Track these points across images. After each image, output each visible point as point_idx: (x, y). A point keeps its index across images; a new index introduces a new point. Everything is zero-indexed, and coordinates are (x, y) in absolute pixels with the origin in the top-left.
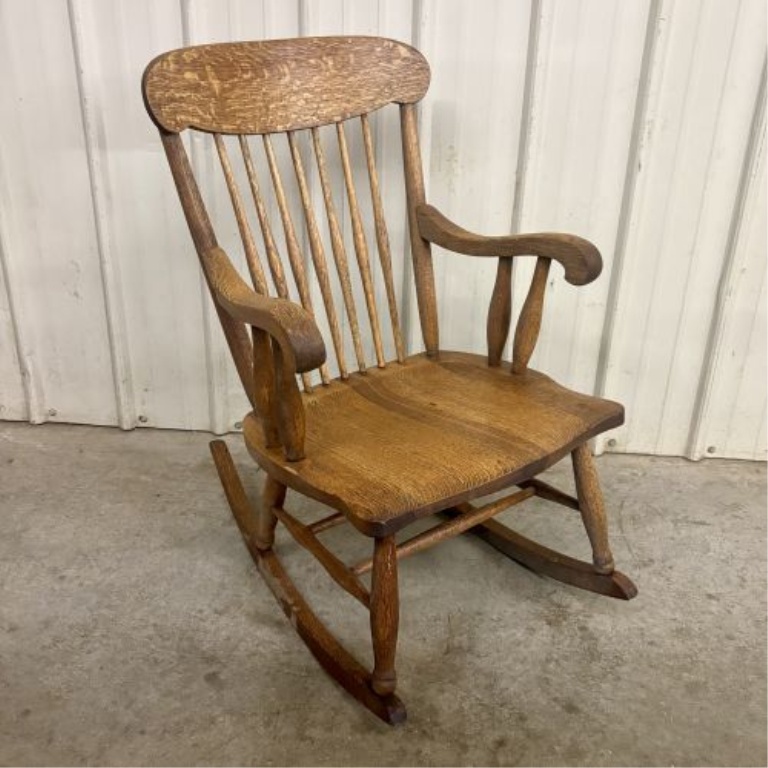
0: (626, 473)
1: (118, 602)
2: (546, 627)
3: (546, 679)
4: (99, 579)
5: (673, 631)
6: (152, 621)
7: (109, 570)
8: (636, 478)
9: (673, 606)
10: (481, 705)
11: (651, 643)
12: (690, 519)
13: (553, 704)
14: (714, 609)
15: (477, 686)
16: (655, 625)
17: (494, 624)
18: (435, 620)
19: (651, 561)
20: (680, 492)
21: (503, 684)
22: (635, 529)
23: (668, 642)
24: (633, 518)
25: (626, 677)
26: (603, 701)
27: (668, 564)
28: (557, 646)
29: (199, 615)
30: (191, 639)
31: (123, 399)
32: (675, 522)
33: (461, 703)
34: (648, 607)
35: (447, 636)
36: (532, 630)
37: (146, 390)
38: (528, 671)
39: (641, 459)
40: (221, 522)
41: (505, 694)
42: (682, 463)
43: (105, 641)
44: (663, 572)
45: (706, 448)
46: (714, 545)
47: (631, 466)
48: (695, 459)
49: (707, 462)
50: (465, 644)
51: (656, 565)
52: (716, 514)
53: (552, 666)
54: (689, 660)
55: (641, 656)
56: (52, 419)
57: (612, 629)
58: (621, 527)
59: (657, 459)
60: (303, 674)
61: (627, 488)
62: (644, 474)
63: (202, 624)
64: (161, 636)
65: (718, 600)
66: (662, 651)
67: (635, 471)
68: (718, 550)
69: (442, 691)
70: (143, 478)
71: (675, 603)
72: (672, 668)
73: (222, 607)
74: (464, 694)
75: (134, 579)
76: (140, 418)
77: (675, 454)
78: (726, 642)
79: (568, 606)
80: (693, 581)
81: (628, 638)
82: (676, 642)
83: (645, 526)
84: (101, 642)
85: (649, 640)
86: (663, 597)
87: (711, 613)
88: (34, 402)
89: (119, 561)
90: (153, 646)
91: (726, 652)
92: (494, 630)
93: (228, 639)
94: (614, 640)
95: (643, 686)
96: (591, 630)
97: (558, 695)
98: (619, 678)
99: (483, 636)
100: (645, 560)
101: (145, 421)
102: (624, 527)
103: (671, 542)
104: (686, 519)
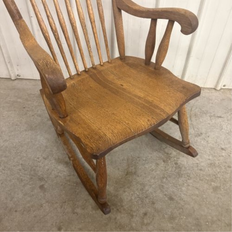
1: (9, 155)
2: (163, 163)
3: (163, 186)
4: (2, 145)
5: (208, 164)
7: (6, 141)
9: (209, 153)
10: (138, 197)
11: (201, 170)
12: (216, 115)
13: (165, 196)
14: (224, 154)
15: (137, 189)
16: (202, 162)
17: (144, 162)
18: (123, 161)
19: (201, 133)
20: (212, 103)
21: (147, 188)
22: (196, 120)
24: (195, 115)
25: (191, 184)
26: (183, 195)
27: (207, 135)
28: (166, 171)
29: (37, 160)
30: (34, 170)
31: (10, 69)
32: (210, 116)
33: (131, 197)
35: (127, 167)
36: (157, 164)
37: (18, 65)
38: (155, 182)
40: (46, 120)
41: (147, 193)
42: (214, 91)
43: (3, 172)
44: (206, 139)
45: (223, 85)
46: (224, 127)
48: (218, 89)
49: (222, 90)
50: (134, 170)
51: (203, 136)
52: (225, 113)
53: (164, 180)
54: (214, 176)
55: (197, 175)
57: (187, 164)
59: (204, 89)
60: (75, 185)
61: (193, 102)
63: (39, 163)
64: (24, 169)
65: (225, 150)
66: (204, 173)
68: (226, 129)
69: (125, 192)
70: (19, 100)
71: (210, 152)
73: (46, 156)
74: (132, 193)
75: (15, 144)
76: (18, 75)
77: (211, 87)
78: (228, 169)
79: (171, 154)
80: (216, 143)
81: (192, 167)
82: (209, 169)
83: (199, 119)
86: (205, 150)
87: (223, 156)
89: (10, 136)
90: (21, 174)
91: (228, 173)
92: (144, 164)
93: (48, 170)
94: (187, 168)
95: (197, 189)
96: (179, 164)
97: (166, 193)
98: (189, 185)
99: (140, 167)
100: (199, 133)
101: (20, 76)
102: (192, 119)
103: (209, 125)
104: (214, 115)
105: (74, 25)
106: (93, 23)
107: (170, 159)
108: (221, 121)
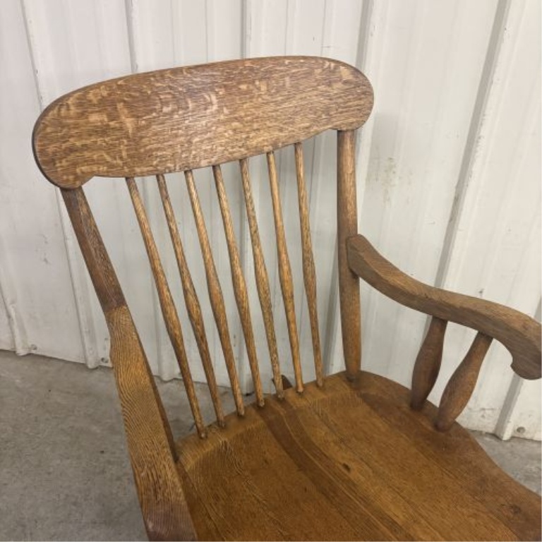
31: (87, 345)
56: (33, 352)
76: (103, 359)
88: (18, 340)
101: (106, 362)
105: (245, 305)
106: (288, 300)
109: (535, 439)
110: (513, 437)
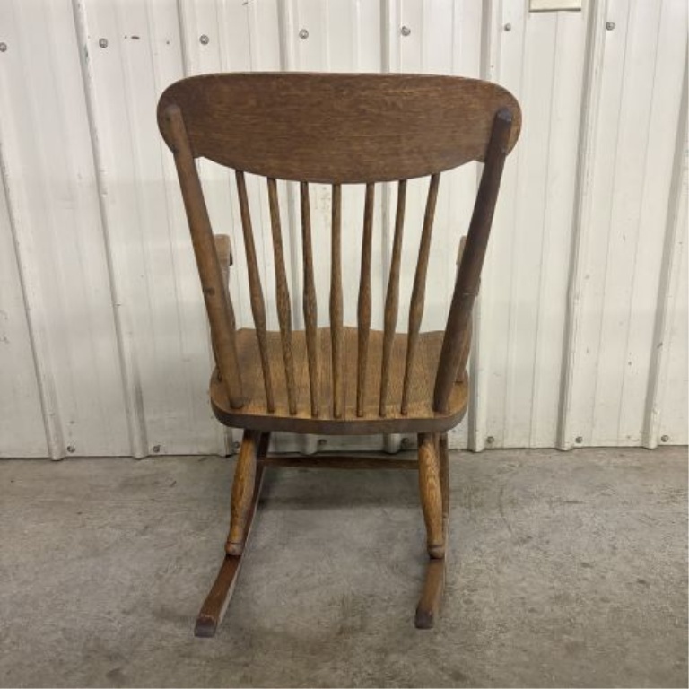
0: (505, 465)
1: (32, 611)
3: (434, 650)
4: (15, 592)
5: (551, 598)
6: (62, 624)
7: (26, 582)
8: (513, 468)
9: (551, 575)
10: (372, 679)
11: (532, 610)
12: (564, 499)
13: (441, 673)
14: (589, 575)
15: (368, 662)
16: (534, 594)
17: (385, 604)
18: (330, 605)
19: (530, 537)
20: (553, 477)
21: (393, 657)
22: (515, 511)
23: (547, 608)
24: (512, 502)
25: (509, 643)
26: (488, 667)
27: (545, 539)
29: (107, 616)
30: (97, 639)
31: (52, 431)
32: (550, 503)
34: (527, 579)
35: (341, 618)
37: (72, 422)
39: (518, 452)
40: (135, 533)
41: (395, 667)
42: (556, 453)
43: (14, 648)
44: (540, 546)
45: (574, 439)
46: (585, 520)
47: (510, 459)
48: (566, 449)
49: (576, 451)
50: (358, 623)
51: (534, 542)
52: (587, 494)
54: (568, 623)
55: (523, 623)
57: (495, 600)
58: (501, 510)
59: (532, 451)
61: (506, 478)
62: (521, 466)
63: (109, 624)
64: (69, 639)
65: (592, 567)
66: (542, 616)
67: (512, 463)
68: (590, 524)
69: (335, 669)
70: (68, 499)
71: (553, 573)
72: (553, 632)
73: (130, 608)
74: (356, 670)
75: (48, 589)
76: (69, 448)
77: (546, 446)
78: (602, 604)
79: (453, 583)
80: (568, 553)
81: (511, 607)
82: (555, 608)
83: (522, 508)
84: (10, 648)
85: (530, 607)
86: (542, 569)
87: (586, 579)
89: (36, 573)
90: (60, 649)
91: (601, 613)
92: (385, 609)
93: (133, 636)
94: (497, 609)
95: (525, 651)
96: (475, 602)
97: (445, 664)
98: (503, 645)
99: (374, 616)
100: (524, 537)
101: (73, 451)
102: (504, 510)
103: (547, 520)
104: (560, 500)
107: (451, 595)
108: (575, 509)
109: (506, 446)
110: (485, 450)
